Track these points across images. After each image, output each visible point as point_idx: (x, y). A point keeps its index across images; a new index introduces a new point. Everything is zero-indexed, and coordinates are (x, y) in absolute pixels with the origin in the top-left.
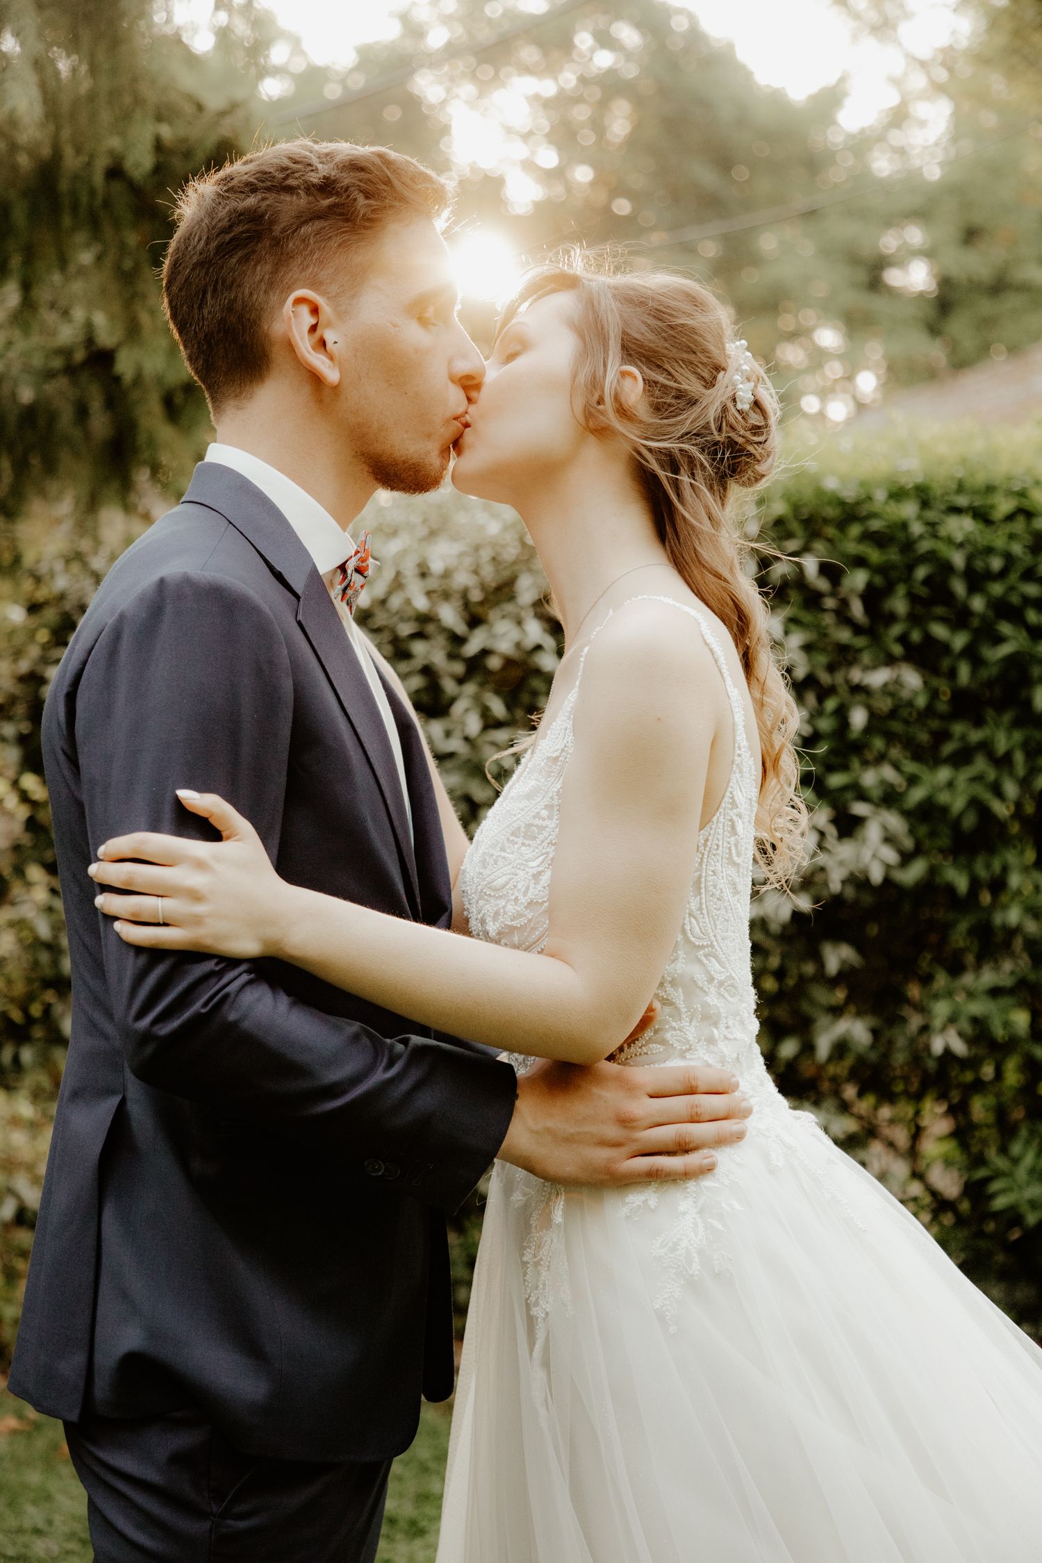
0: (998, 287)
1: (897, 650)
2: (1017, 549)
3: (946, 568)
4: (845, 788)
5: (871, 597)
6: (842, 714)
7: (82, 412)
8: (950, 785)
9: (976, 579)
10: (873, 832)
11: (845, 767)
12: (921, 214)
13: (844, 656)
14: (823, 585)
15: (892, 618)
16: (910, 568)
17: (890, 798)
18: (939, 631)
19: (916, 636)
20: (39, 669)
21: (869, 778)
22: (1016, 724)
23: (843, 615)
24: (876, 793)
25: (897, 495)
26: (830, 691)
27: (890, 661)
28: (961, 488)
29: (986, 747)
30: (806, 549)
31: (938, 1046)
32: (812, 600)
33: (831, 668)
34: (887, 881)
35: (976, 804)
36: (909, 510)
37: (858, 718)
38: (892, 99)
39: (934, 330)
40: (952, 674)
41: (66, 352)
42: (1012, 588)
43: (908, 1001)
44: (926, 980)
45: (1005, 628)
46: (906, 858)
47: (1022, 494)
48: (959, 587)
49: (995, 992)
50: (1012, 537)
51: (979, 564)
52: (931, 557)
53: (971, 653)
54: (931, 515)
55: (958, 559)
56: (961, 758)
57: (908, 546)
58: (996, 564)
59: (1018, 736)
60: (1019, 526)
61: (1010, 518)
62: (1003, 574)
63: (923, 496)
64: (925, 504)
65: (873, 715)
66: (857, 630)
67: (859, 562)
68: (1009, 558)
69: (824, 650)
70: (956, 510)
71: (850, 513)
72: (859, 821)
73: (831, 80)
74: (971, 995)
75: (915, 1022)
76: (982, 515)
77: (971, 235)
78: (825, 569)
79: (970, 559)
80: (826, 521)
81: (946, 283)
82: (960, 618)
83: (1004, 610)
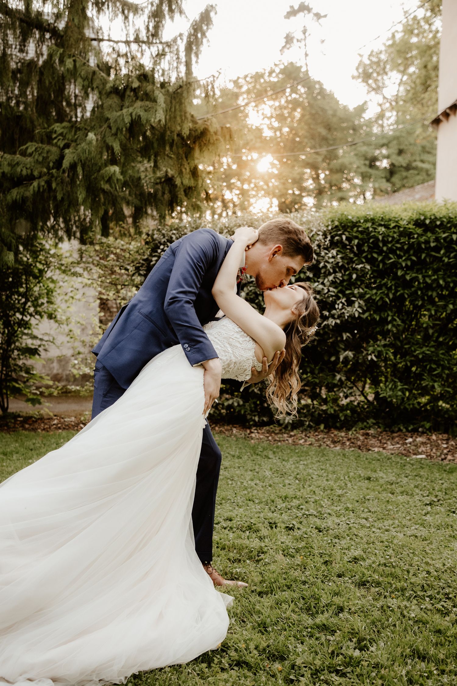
0: (408, 168)
1: (364, 260)
2: (395, 235)
3: (378, 239)
4: (350, 294)
5: (359, 246)
6: (350, 275)
7: (164, 193)
8: (376, 293)
9: (385, 243)
10: (356, 305)
11: (351, 289)
12: (386, 145)
13: (351, 261)
14: (347, 243)
15: (364, 251)
16: (369, 239)
17: (361, 296)
18: (375, 255)
19: (369, 256)
20: (150, 258)
21: (356, 291)
22: (393, 279)
23: (352, 250)
24: (358, 296)
25: (366, 221)
26: (348, 269)
27: (362, 263)
28: (382, 219)
29: (385, 285)
30: (343, 234)
31: (369, 358)
32: (344, 246)
33: (348, 264)
34: (359, 316)
35: (382, 298)
36: (369, 225)
37: (354, 276)
38: (379, 110)
39: (388, 180)
40: (378, 266)
41: (160, 178)
42: (393, 245)
43: (363, 347)
44: (368, 343)
45: (391, 256)
46: (364, 312)
47: (397, 222)
48: (381, 245)
49: (385, 346)
50: (395, 232)
51: (386, 239)
52: (374, 236)
53: (382, 261)
54: (375, 226)
55: (380, 237)
56: (379, 288)
57: (369, 233)
58: (390, 239)
59: (393, 283)
60: (396, 230)
61: (394, 227)
62: (391, 242)
63: (373, 221)
64: (373, 224)
65: (357, 276)
66: (355, 255)
67: (356, 237)
68: (393, 237)
69: (346, 259)
70: (381, 225)
71: (355, 225)
72: (353, 302)
73: (361, 103)
74: (378, 346)
75: (365, 352)
76: (387, 227)
77: (401, 152)
78: (347, 238)
79: (383, 237)
80: (348, 226)
81: (392, 165)
82: (380, 252)
83: (392, 251)
